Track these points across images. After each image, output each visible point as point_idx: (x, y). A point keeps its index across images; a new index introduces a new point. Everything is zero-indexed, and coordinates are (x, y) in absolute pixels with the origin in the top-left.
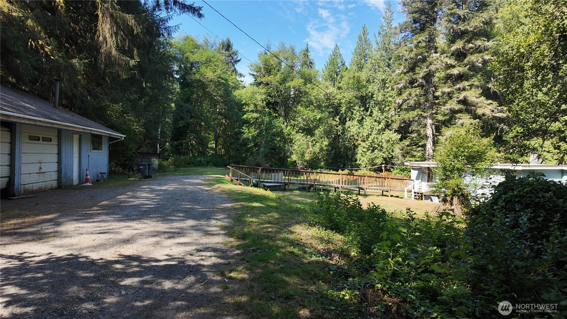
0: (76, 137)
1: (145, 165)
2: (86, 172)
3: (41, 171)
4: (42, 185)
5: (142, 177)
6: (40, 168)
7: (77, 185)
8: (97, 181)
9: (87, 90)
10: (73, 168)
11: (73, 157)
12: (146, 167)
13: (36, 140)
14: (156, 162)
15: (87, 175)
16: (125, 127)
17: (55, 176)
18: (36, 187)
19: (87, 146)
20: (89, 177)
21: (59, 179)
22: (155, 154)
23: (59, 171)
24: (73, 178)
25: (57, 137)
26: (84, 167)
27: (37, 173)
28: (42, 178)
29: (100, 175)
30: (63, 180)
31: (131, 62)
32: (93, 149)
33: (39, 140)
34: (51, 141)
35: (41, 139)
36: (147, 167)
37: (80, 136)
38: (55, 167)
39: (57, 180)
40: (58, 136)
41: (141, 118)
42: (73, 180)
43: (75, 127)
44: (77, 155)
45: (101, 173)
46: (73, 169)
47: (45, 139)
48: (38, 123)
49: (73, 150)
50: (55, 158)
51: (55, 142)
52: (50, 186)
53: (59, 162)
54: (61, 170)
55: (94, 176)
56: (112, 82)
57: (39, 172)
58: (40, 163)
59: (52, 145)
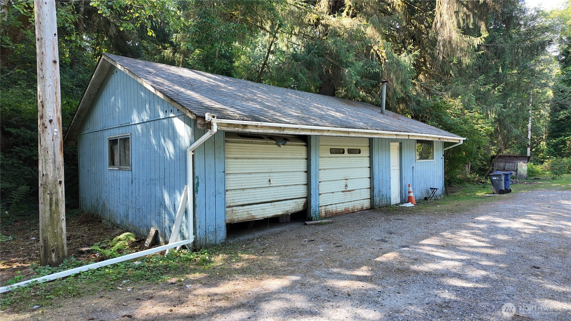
0: (394, 147)
1: (500, 175)
2: (409, 189)
3: (348, 189)
4: (350, 206)
5: (495, 192)
6: (346, 186)
7: (397, 205)
8: (426, 199)
9: (426, 89)
10: (390, 183)
11: (390, 170)
12: (500, 178)
13: (340, 153)
14: (523, 167)
15: (409, 192)
16: (466, 127)
17: (366, 194)
18: (341, 208)
19: (411, 155)
20: (412, 194)
21: (372, 198)
22: (523, 157)
23: (372, 188)
24: (390, 196)
25: (368, 148)
26: (407, 181)
27: (343, 192)
28: (348, 197)
29: (431, 192)
30: (377, 199)
31: (475, 41)
32: (420, 159)
33: (343, 153)
34: (360, 153)
35: (346, 152)
36: (503, 178)
37: (401, 144)
38: (366, 183)
39: (370, 199)
40: (369, 146)
41: (489, 112)
42: (390, 199)
43: (383, 134)
44: (398, 168)
45: (431, 189)
46: (390, 185)
47: (350, 151)
48: (326, 134)
49: (389, 162)
50: (366, 173)
51: (365, 153)
52: (359, 207)
53: (371, 178)
54: (373, 187)
55: (422, 193)
56: (457, 75)
57: (344, 190)
58: (346, 180)
59: (361, 157)
